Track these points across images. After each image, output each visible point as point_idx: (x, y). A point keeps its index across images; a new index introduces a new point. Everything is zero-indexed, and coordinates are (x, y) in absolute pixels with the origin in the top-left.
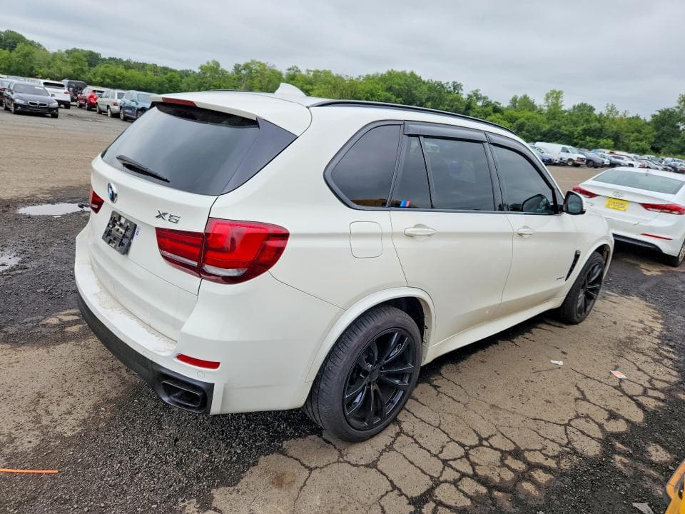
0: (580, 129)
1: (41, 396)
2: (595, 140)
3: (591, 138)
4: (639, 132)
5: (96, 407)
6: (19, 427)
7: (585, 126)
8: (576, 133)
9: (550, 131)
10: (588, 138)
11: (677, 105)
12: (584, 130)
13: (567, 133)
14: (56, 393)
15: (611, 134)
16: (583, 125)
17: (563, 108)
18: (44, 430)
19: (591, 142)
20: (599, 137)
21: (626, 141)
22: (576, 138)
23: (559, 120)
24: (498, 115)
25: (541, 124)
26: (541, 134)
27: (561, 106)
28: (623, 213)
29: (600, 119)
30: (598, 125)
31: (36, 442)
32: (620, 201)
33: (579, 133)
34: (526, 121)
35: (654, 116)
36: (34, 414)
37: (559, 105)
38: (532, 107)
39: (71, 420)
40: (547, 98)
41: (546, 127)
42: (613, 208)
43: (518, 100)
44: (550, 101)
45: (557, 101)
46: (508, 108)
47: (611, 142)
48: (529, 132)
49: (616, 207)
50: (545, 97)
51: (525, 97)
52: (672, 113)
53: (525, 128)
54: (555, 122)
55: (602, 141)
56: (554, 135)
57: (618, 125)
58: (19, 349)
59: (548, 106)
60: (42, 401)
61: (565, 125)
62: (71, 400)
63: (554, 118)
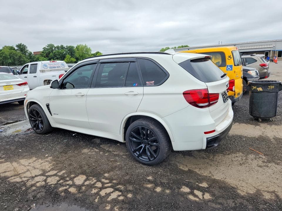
1: (241, 164)
5: (229, 154)
6: (252, 160)
14: (236, 163)
18: (246, 156)
28: (13, 90)
31: (250, 155)
32: (9, 86)
36: (246, 161)
39: (238, 155)
42: (8, 90)
49: (9, 89)
58: (235, 186)
60: (241, 163)
62: (233, 159)
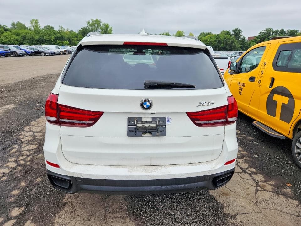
0: (53, 37)
2: (61, 42)
3: (59, 41)
4: (77, 37)
7: (55, 36)
8: (52, 39)
9: (39, 39)
10: (58, 41)
11: (87, 25)
12: (55, 37)
13: (48, 39)
15: (67, 39)
16: (53, 35)
17: (41, 28)
19: (60, 43)
20: (62, 40)
21: (73, 41)
22: (53, 41)
23: (42, 34)
24: (8, 32)
25: (34, 36)
26: (36, 41)
27: (39, 27)
29: (59, 32)
30: (60, 35)
33: (53, 39)
34: (26, 35)
35: (80, 30)
37: (38, 26)
38: (25, 28)
40: (32, 23)
41: (37, 37)
43: (15, 24)
44: (33, 24)
45: (37, 24)
46: (12, 29)
47: (68, 42)
48: (29, 40)
50: (30, 22)
51: (19, 22)
52: (86, 29)
53: (27, 38)
54: (40, 34)
55: (65, 42)
56: (42, 40)
57: (68, 35)
59: (33, 27)
61: (46, 36)
63: (39, 33)
